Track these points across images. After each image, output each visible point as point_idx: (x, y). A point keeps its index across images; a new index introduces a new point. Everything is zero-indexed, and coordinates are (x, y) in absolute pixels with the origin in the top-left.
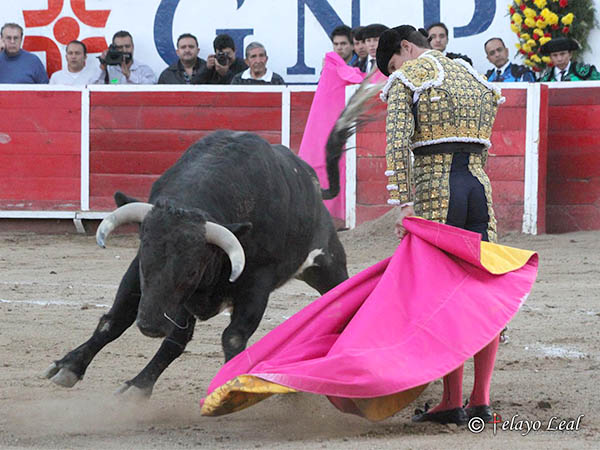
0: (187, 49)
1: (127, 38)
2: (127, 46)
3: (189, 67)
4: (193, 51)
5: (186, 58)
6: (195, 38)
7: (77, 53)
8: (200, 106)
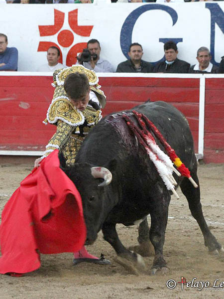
0: (137, 53)
1: (96, 44)
2: (96, 49)
3: (137, 64)
4: (140, 54)
5: (135, 58)
6: (140, 46)
7: (53, 54)
8: (148, 86)
